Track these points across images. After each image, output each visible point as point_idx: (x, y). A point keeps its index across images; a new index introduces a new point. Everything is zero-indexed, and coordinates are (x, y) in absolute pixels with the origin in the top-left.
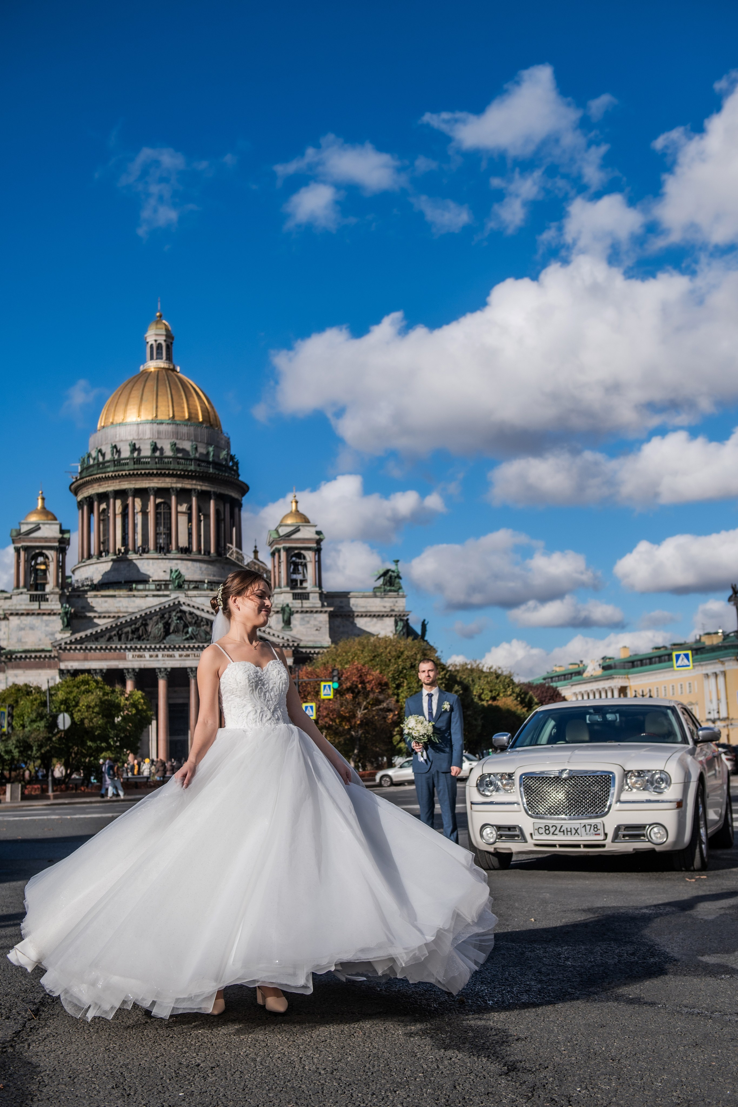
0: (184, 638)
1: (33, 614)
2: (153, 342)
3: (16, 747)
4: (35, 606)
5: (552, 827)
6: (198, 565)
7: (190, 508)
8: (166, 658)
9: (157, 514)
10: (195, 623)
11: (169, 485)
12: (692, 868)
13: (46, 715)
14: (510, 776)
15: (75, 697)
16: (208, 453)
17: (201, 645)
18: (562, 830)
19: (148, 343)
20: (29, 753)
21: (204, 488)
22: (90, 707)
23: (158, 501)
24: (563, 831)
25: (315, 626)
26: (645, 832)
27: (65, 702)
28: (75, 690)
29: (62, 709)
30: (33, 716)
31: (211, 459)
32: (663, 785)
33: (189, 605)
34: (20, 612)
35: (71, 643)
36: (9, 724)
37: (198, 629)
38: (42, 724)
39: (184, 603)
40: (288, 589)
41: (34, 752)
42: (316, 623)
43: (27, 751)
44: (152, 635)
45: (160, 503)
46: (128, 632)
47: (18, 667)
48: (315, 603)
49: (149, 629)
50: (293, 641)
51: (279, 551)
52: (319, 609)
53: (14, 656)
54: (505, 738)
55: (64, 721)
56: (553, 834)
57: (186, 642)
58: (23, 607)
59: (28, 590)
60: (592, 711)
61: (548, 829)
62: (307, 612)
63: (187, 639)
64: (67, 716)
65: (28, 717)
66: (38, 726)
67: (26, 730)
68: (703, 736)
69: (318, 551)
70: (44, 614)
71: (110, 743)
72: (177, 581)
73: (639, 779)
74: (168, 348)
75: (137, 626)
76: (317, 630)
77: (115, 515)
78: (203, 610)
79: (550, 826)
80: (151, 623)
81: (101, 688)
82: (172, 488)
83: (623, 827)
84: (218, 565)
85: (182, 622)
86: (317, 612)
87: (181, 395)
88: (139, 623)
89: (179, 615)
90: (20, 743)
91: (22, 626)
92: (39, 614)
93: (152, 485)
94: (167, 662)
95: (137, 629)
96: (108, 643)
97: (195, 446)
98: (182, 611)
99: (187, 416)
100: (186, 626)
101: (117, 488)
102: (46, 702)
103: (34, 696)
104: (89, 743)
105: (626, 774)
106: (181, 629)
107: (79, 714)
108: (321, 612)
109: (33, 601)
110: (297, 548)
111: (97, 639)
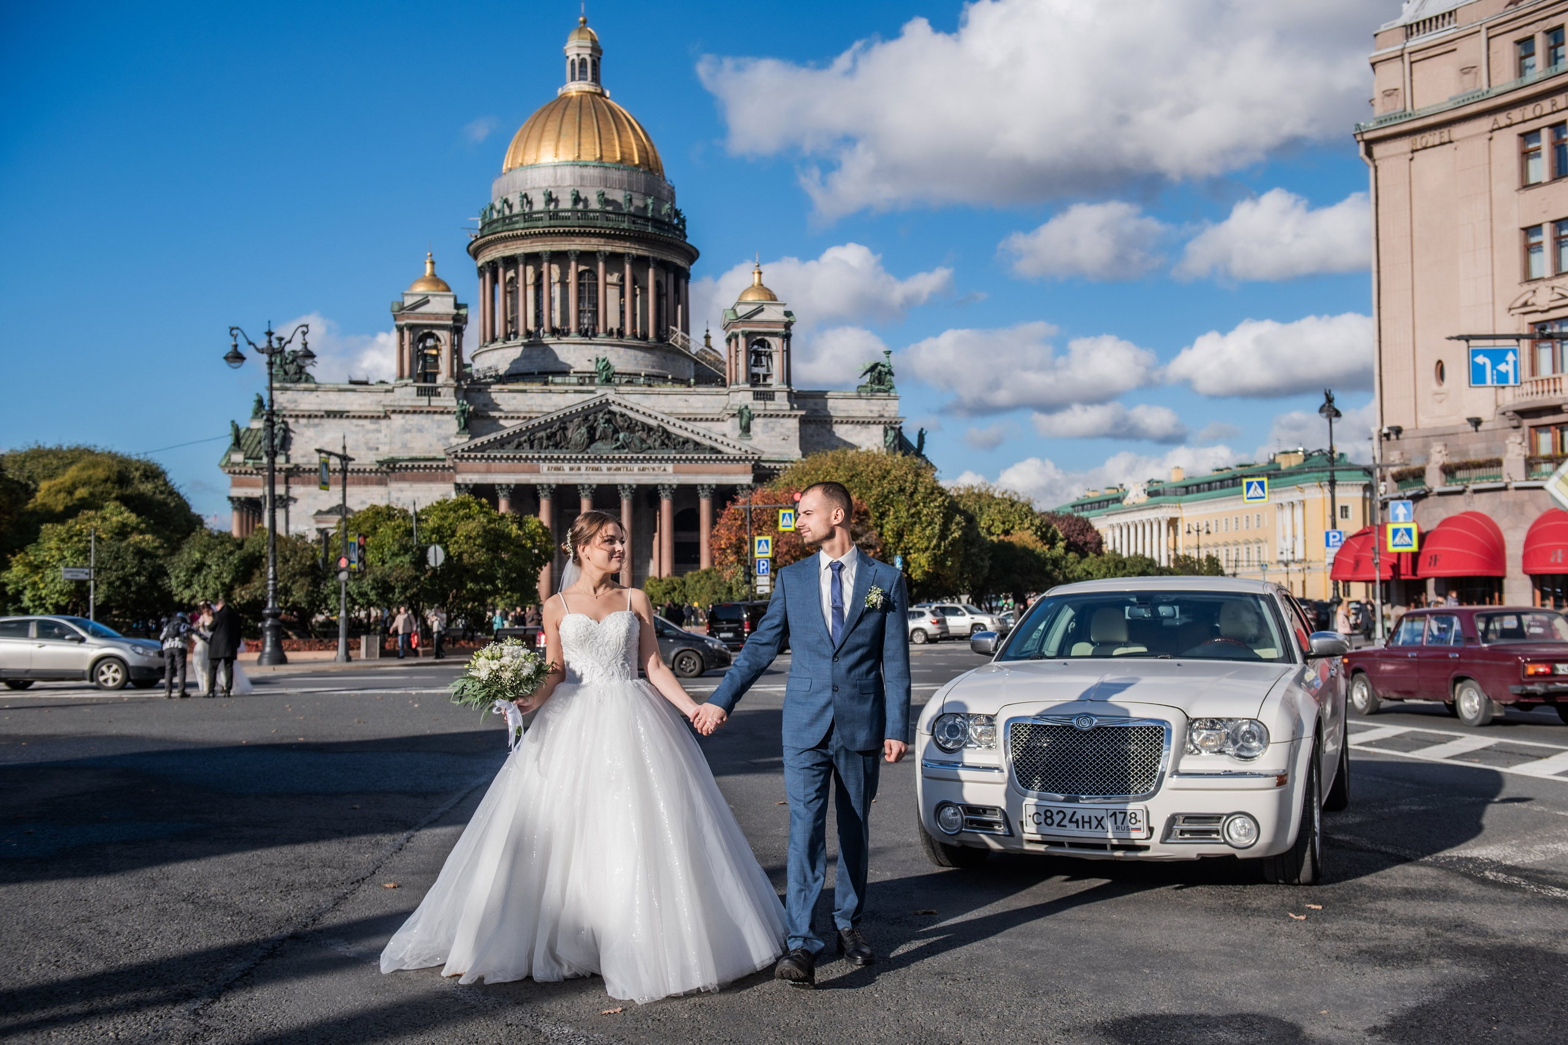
0: (614, 446)
1: (421, 412)
2: (575, 57)
3: (372, 589)
4: (423, 401)
5: (1058, 813)
6: (632, 352)
7: (622, 279)
8: (591, 472)
9: (580, 286)
10: (628, 427)
11: (595, 248)
12: (1296, 881)
13: (412, 547)
14: (990, 719)
15: (451, 524)
16: (646, 207)
17: (635, 456)
18: (1074, 819)
19: (568, 57)
20: (390, 596)
21: (640, 252)
22: (470, 538)
23: (582, 268)
24: (1077, 822)
25: (781, 434)
26: (1220, 828)
27: (437, 530)
28: (452, 514)
29: (434, 541)
30: (395, 548)
31: (649, 215)
32: (1255, 744)
33: (619, 404)
34: (405, 409)
35: (470, 450)
36: (361, 559)
37: (632, 435)
38: (407, 559)
39: (613, 402)
40: (748, 386)
41: (397, 595)
42: (783, 430)
43: (387, 594)
44: (573, 442)
45: (584, 272)
46: (542, 438)
47: (403, 479)
48: (781, 405)
49: (569, 434)
50: (753, 453)
51: (736, 336)
52: (787, 413)
53: (397, 466)
54: (990, 640)
55: (436, 556)
56: (1059, 825)
57: (615, 452)
58: (409, 403)
59: (415, 382)
60: (1134, 600)
61: (1051, 817)
62: (771, 416)
63: (617, 448)
64: (439, 548)
65: (389, 549)
66: (402, 562)
67: (387, 566)
68: (1319, 649)
69: (787, 337)
70: (435, 412)
72: (604, 374)
73: (1213, 733)
74: (595, 65)
75: (553, 430)
76: (783, 439)
77: (525, 285)
78: (638, 411)
79: (1055, 811)
80: (571, 427)
81: (485, 512)
82: (599, 251)
83: (1182, 818)
84: (658, 353)
85: (611, 426)
86: (784, 416)
87: (611, 128)
88: (556, 427)
89: (607, 416)
90: (378, 583)
91: (408, 427)
92: (428, 412)
93: (573, 247)
94: (592, 477)
95: (554, 434)
96: (517, 451)
97: (629, 198)
98: (610, 412)
99: (618, 158)
100: (616, 431)
101: (529, 250)
102: (412, 529)
103: (398, 522)
104: (470, 585)
105: (1190, 723)
106: (610, 435)
107: (456, 546)
108: (790, 416)
109: (422, 395)
110: (759, 333)
111: (502, 446)
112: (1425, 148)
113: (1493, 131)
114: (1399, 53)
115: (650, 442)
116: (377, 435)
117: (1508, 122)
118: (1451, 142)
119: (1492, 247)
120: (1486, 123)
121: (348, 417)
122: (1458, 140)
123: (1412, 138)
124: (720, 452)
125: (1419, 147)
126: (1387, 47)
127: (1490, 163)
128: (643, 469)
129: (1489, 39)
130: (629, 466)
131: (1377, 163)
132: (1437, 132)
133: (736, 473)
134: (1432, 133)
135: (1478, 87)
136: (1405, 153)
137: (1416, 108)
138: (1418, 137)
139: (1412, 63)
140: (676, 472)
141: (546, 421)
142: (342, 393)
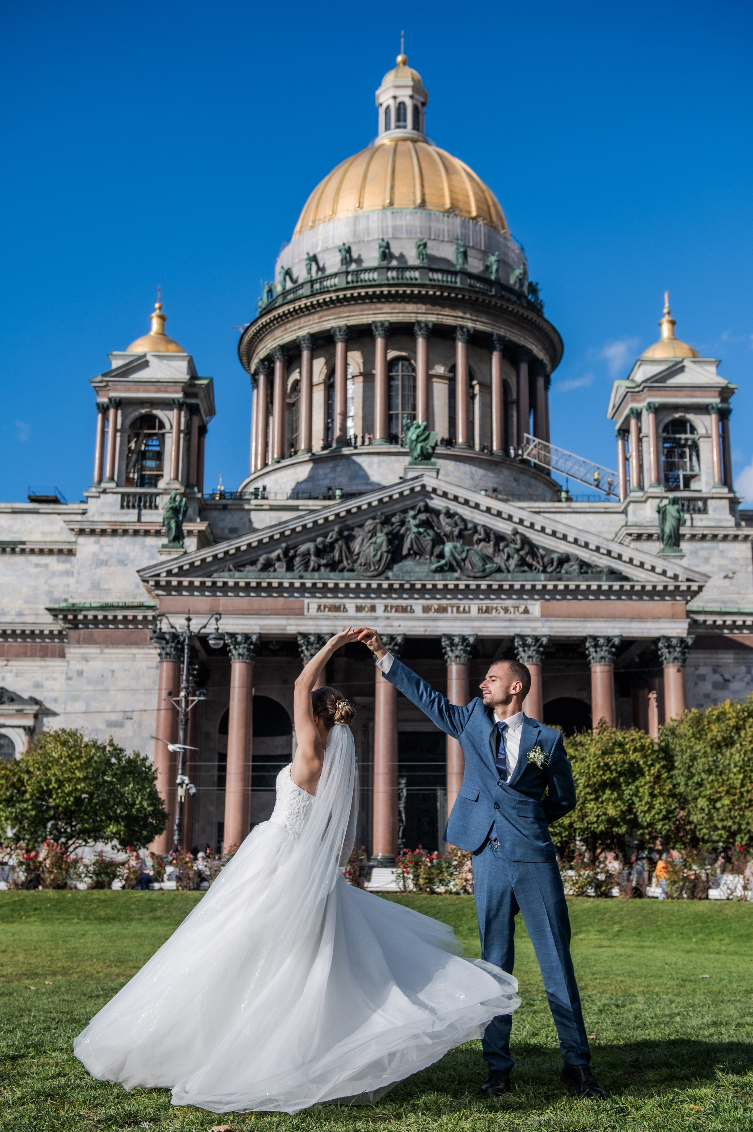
0: (433, 567)
1: (125, 532)
2: (391, 102)
4: (132, 515)
7: (453, 369)
8: (393, 614)
9: (389, 380)
10: (460, 536)
11: (412, 318)
16: (487, 268)
17: (473, 584)
19: (381, 105)
21: (480, 327)
23: (392, 354)
25: (721, 568)
31: (493, 277)
33: (445, 495)
34: (98, 527)
35: (182, 572)
37: (467, 548)
39: (434, 490)
40: (659, 491)
42: (724, 562)
44: (362, 560)
45: (396, 360)
46: (307, 553)
47: (90, 641)
48: (720, 520)
49: (356, 546)
50: (688, 580)
51: (638, 415)
52: (732, 532)
53: (80, 617)
57: (438, 576)
58: (107, 518)
59: (118, 486)
62: (704, 537)
63: (440, 570)
69: (724, 415)
70: (147, 533)
72: (419, 445)
74: (416, 110)
75: (328, 540)
76: (726, 577)
77: (311, 386)
78: (477, 506)
80: (360, 534)
82: (419, 322)
85: (431, 532)
86: (725, 537)
87: (438, 170)
88: (333, 535)
89: (423, 516)
91: (102, 557)
92: (136, 533)
93: (380, 318)
94: (396, 623)
95: (331, 547)
96: (264, 575)
97: (462, 250)
98: (427, 509)
99: (448, 205)
100: (439, 540)
101: (316, 329)
106: (429, 548)
108: (736, 537)
109: (128, 507)
110: (676, 407)
111: (239, 567)
115: (499, 560)
116: (66, 580)
121: (23, 551)
124: (627, 579)
128: (487, 611)
130: (464, 603)
133: (656, 618)
140: (545, 615)
141: (315, 522)
142: (19, 516)
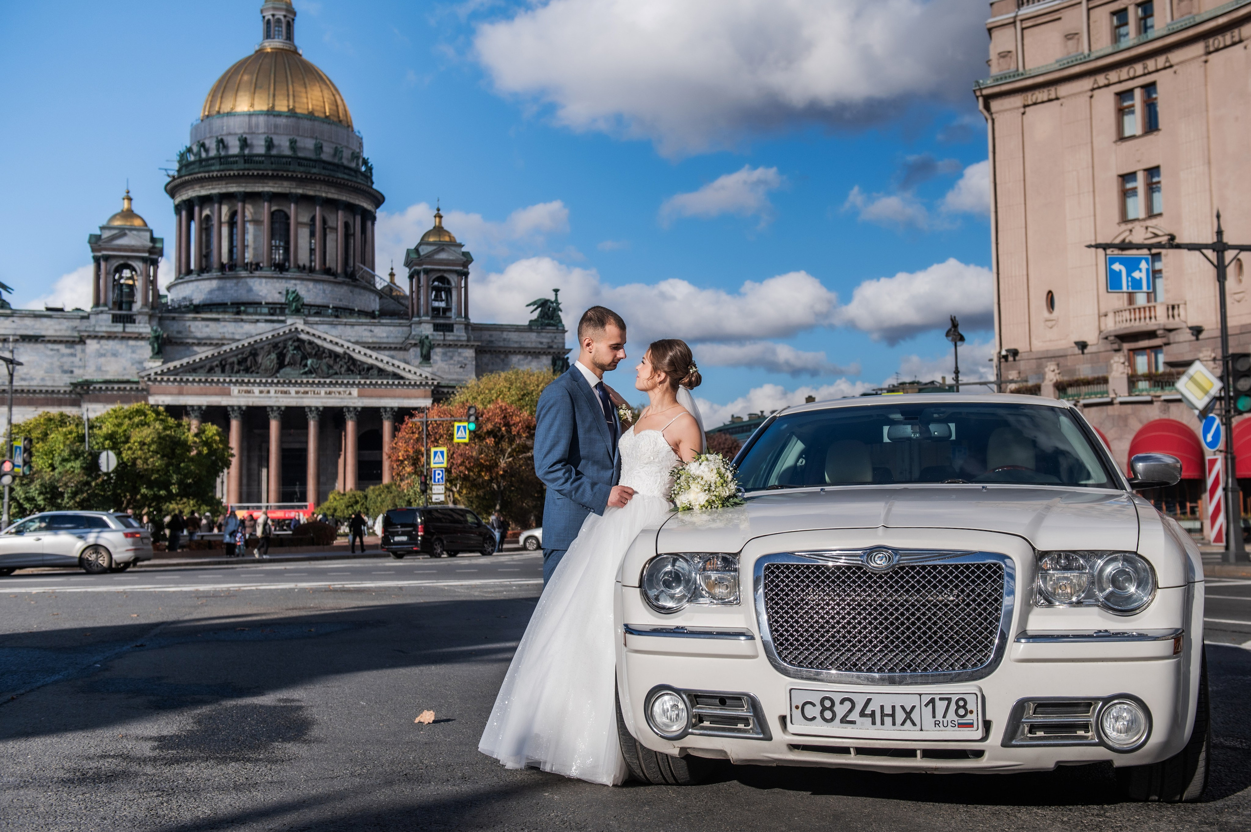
0: (302, 371)
1: (115, 338)
3: (40, 494)
4: (118, 328)
5: (842, 701)
6: (321, 286)
7: (313, 219)
8: (279, 395)
9: (272, 224)
10: (316, 354)
11: (287, 191)
13: (83, 452)
14: (728, 561)
15: (125, 431)
16: (336, 154)
17: (322, 380)
18: (868, 711)
19: (264, 17)
20: (59, 501)
21: (330, 195)
22: (144, 444)
23: (274, 208)
24: (873, 714)
25: (459, 362)
27: (111, 437)
28: (127, 421)
29: (106, 446)
30: (66, 454)
31: (339, 162)
33: (308, 333)
34: (100, 334)
35: (163, 373)
36: (26, 463)
37: (319, 361)
38: (77, 464)
39: (302, 331)
40: (428, 319)
41: (66, 500)
42: (460, 359)
43: (56, 499)
44: (263, 367)
45: (276, 211)
46: (233, 363)
47: (96, 400)
48: (459, 336)
49: (259, 359)
50: (433, 379)
51: (418, 273)
52: (465, 343)
53: (91, 387)
55: (108, 462)
56: (842, 719)
57: (304, 376)
58: (104, 329)
59: (110, 309)
61: (830, 708)
62: (450, 346)
63: (305, 373)
64: (111, 454)
65: (60, 455)
66: (72, 467)
67: (57, 471)
69: (464, 274)
70: (130, 338)
71: (171, 491)
72: (294, 304)
73: (1069, 574)
74: (289, 25)
75: (244, 356)
76: (461, 367)
77: (220, 223)
78: (325, 339)
79: (837, 699)
80: (261, 353)
81: (162, 420)
82: (291, 193)
83: (1033, 706)
84: (346, 286)
85: (299, 352)
86: (462, 346)
87: (304, 83)
88: (247, 353)
89: (296, 344)
90: (46, 488)
91: (102, 351)
92: (123, 338)
93: (267, 189)
94: (281, 400)
95: (245, 360)
96: (209, 375)
97: (319, 145)
98: (299, 340)
99: (310, 108)
100: (305, 357)
101: (224, 190)
102: (84, 435)
103: (69, 428)
104: (143, 490)
105: (1039, 559)
106: (299, 360)
107: (129, 452)
108: (467, 346)
109: (117, 322)
110: (439, 270)
111: (194, 370)
112: (1035, 104)
113: (1093, 90)
114: (1012, 20)
115: (336, 368)
116: (73, 359)
117: (1106, 82)
118: (1057, 99)
119: (1094, 191)
120: (1086, 84)
121: (43, 341)
122: (1064, 97)
123: (1024, 95)
124: (402, 378)
125: (1030, 102)
126: (1002, 14)
127: (1091, 118)
128: (330, 393)
129: (1089, 10)
130: (317, 389)
131: (994, 116)
132: (1046, 90)
133: (416, 397)
134: (1041, 91)
135: (1080, 51)
136: (1018, 108)
137: (1027, 68)
138: (1029, 94)
139: (1023, 29)
140: (360, 396)
141: (237, 347)
142: (38, 319)
